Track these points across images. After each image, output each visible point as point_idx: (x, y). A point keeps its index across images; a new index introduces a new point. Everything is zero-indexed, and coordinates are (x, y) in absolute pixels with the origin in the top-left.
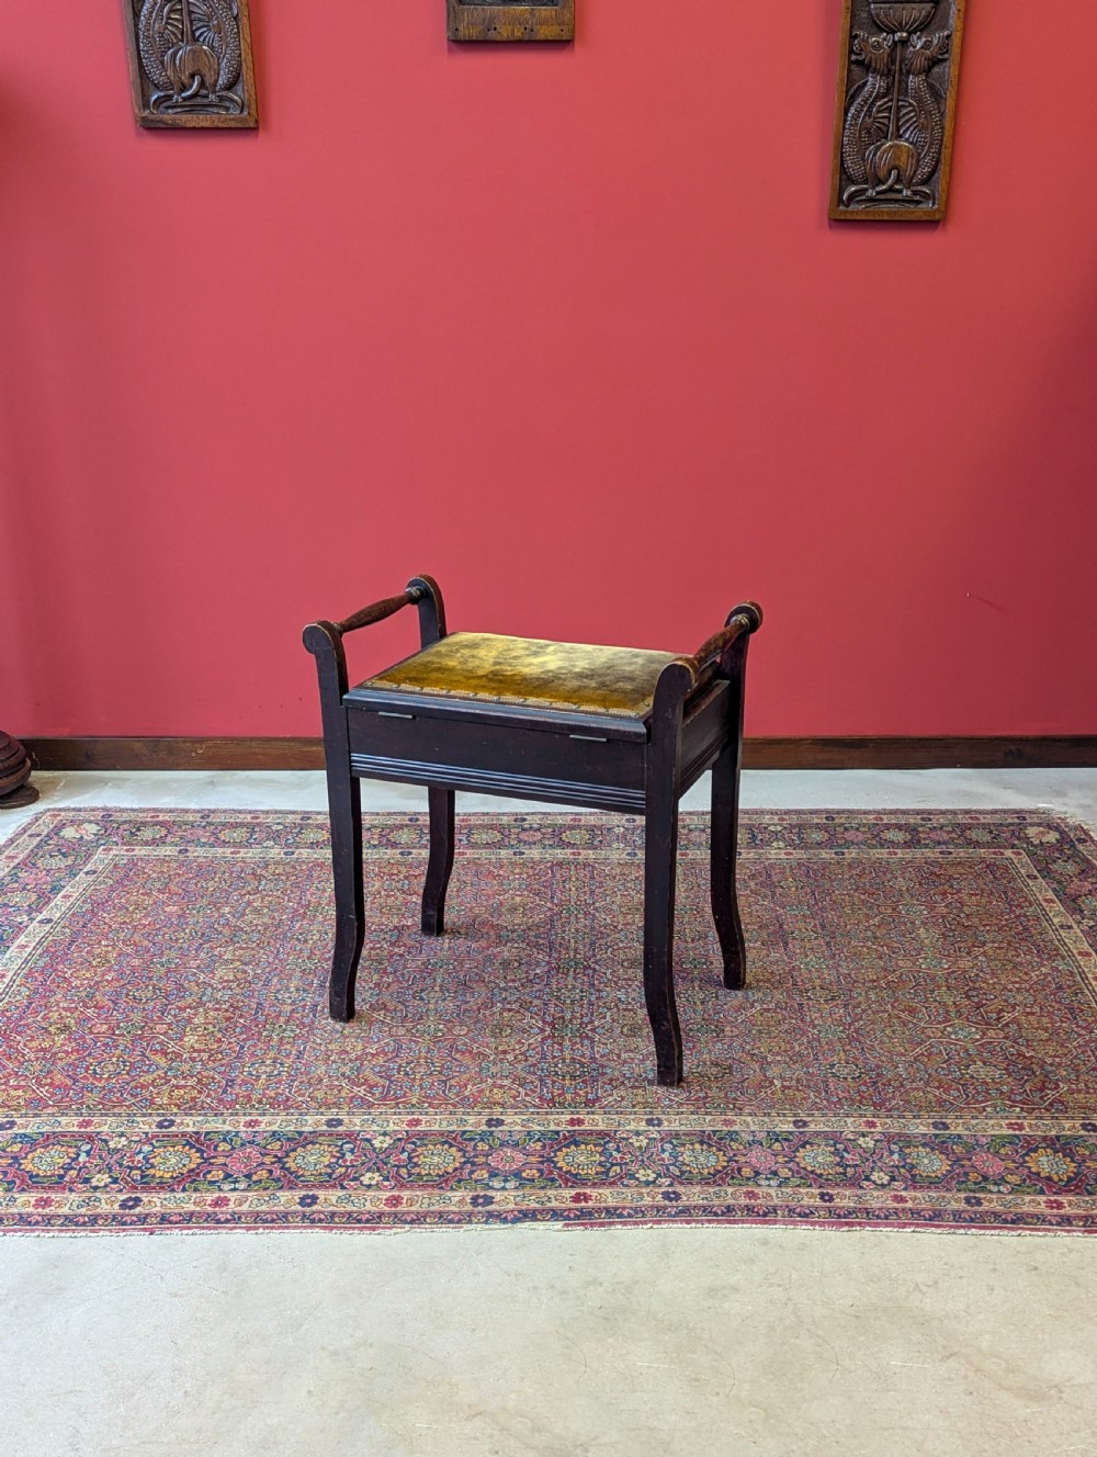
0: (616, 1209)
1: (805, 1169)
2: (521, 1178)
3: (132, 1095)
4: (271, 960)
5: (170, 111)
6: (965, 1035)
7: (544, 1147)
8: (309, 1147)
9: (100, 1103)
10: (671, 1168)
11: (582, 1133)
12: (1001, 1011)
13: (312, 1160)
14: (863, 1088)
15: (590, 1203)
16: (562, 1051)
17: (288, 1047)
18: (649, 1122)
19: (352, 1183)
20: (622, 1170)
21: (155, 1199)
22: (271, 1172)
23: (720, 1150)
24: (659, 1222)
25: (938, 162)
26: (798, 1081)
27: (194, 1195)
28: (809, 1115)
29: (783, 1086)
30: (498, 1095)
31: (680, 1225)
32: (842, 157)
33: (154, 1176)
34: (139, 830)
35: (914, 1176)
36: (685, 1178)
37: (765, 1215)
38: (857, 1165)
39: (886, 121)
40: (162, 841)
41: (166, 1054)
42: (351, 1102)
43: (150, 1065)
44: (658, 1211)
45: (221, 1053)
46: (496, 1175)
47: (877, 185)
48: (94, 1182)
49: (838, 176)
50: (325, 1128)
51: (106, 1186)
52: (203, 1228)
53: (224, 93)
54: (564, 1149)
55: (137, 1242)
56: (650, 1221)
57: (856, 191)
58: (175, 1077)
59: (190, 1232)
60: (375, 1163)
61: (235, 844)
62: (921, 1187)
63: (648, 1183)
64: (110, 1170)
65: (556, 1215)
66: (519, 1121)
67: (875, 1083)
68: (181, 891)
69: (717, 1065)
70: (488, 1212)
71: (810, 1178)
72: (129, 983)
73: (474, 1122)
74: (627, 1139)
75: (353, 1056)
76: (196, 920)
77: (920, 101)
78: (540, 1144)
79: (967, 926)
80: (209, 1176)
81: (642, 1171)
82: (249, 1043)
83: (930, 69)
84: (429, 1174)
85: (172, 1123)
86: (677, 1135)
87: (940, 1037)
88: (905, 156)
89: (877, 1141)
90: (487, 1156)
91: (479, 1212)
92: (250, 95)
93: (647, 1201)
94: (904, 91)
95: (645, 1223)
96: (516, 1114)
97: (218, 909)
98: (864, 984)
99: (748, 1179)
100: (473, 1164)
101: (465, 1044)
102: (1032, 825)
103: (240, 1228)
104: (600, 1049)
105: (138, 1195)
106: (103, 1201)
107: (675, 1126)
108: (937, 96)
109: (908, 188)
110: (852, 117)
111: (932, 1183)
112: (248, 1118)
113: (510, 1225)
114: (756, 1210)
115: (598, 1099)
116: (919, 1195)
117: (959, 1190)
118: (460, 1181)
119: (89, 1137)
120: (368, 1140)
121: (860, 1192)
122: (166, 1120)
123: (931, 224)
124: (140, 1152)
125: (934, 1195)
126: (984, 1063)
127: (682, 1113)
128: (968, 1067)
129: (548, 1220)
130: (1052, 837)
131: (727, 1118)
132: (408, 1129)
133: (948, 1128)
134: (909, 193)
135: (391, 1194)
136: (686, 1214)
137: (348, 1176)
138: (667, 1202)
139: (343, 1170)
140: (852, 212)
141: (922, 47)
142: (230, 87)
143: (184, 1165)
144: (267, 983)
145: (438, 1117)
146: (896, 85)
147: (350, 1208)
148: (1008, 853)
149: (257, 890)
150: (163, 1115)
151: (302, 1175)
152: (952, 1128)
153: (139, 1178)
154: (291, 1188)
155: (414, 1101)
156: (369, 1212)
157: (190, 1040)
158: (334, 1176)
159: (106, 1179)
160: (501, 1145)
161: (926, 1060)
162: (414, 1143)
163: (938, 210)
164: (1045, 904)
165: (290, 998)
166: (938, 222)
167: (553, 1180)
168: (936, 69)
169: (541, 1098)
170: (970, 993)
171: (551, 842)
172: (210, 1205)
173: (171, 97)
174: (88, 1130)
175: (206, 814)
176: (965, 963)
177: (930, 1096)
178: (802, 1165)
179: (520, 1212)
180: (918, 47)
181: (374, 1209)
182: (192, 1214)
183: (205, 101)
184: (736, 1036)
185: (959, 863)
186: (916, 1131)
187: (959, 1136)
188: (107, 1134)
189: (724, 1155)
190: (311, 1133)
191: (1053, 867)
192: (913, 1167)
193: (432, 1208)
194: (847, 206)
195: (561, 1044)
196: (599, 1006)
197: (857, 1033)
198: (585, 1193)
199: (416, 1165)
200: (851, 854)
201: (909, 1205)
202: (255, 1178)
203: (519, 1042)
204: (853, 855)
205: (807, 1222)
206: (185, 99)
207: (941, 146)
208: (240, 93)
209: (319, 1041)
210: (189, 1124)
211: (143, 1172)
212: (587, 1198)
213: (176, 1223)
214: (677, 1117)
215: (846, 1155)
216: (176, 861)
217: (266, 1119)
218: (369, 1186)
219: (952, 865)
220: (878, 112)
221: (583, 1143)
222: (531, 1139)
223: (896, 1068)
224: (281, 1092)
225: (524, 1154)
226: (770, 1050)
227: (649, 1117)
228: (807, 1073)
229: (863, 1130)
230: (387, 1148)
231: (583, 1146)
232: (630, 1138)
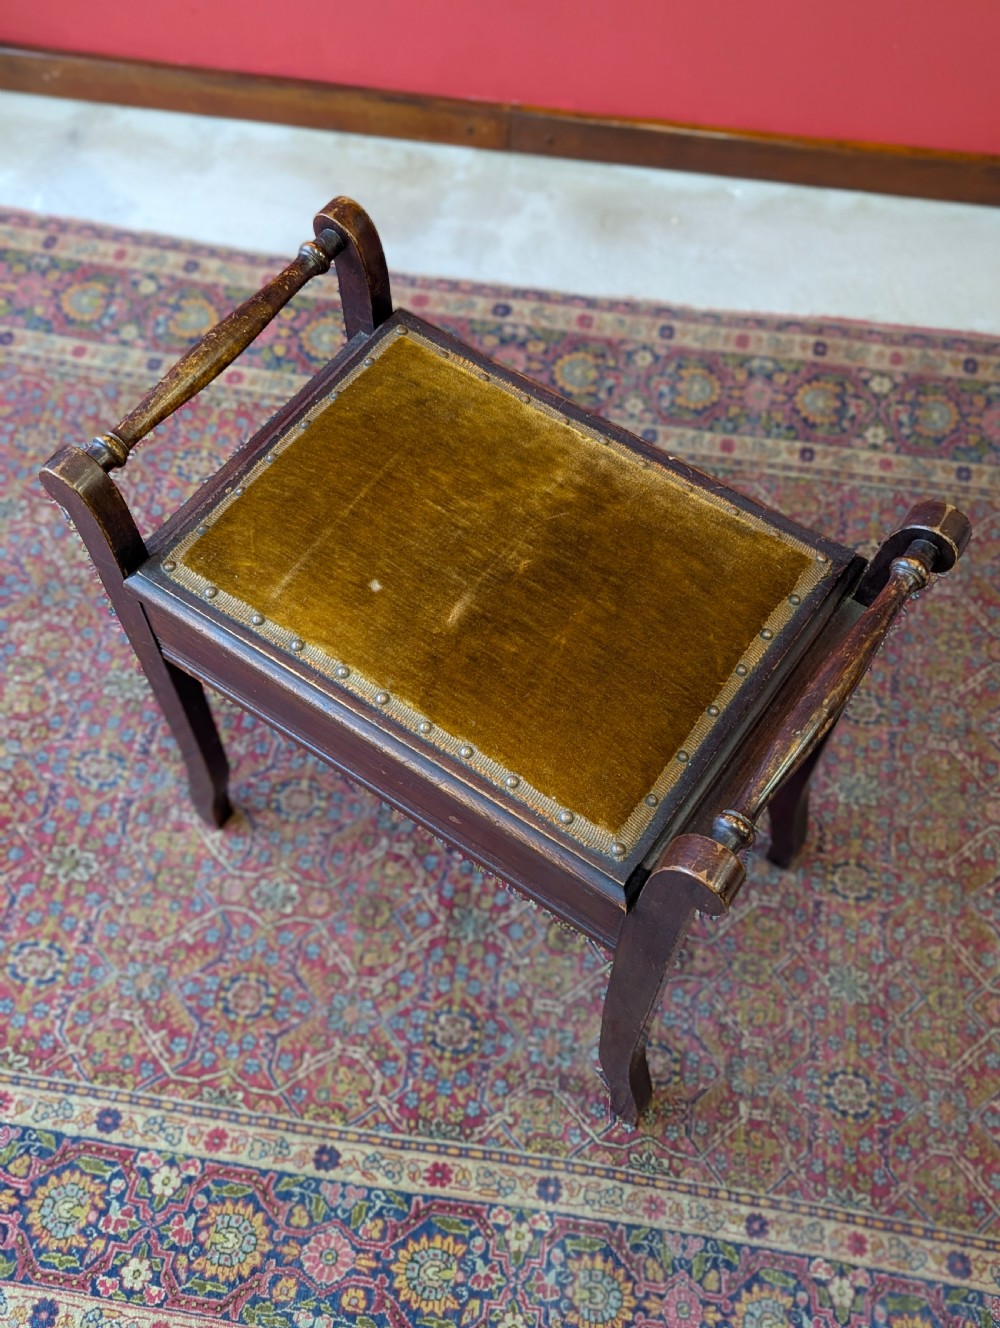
2: (339, 1310)
4: (86, 666)
7: (384, 1232)
8: (66, 1174)
10: (552, 1312)
11: (450, 1205)
13: (64, 1211)
14: (866, 1145)
16: (452, 980)
17: (76, 908)
18: (543, 1188)
19: (108, 1282)
20: (481, 1312)
22: (5, 1232)
23: (629, 1278)
26: (774, 1111)
28: (775, 1205)
29: (750, 1120)
30: (344, 1086)
42: (139, 1068)
46: (306, 1296)
50: (94, 1131)
54: (410, 1244)
60: (147, 1236)
61: (81, 328)
66: (360, 1158)
67: (886, 1133)
73: (298, 1151)
74: (504, 1229)
75: (161, 947)
78: (380, 1223)
81: (509, 1316)
82: (22, 891)
84: (216, 1277)
86: (575, 1228)
90: (302, 1243)
96: (360, 1139)
97: (34, 511)
98: (923, 860)
100: (280, 1260)
101: (319, 942)
104: (508, 982)
107: (577, 1205)
115: (478, 1120)
118: (254, 1302)
120: (147, 1174)
127: (593, 1170)
131: (655, 1194)
132: (206, 1154)
133: (967, 1273)
135: (157, 1318)
137: (106, 1262)
139: (102, 1245)
145: (251, 1130)
151: (46, 1249)
152: (975, 1274)
154: (26, 1281)
155: (225, 1083)
158: (87, 1258)
160: (327, 1218)
162: (207, 1192)
165: (96, 776)
167: (382, 1321)
169: (401, 1103)
177: (960, 1183)
186: (920, 1272)
187: (981, 1296)
189: (633, 1293)
190: (73, 1140)
195: (453, 960)
197: (886, 993)
199: (202, 1251)
203: (396, 948)
204: (984, 483)
209: (119, 899)
214: (584, 1181)
215: (805, 1319)
217: (19, 1093)
218: (130, 1293)
221: (440, 1231)
222: (369, 1209)
223: (926, 1098)
224: (48, 1026)
225: (354, 1248)
226: (750, 1021)
227: (544, 1174)
228: (792, 1091)
229: (844, 1259)
230: (170, 1200)
231: (438, 1239)
232: (508, 1227)
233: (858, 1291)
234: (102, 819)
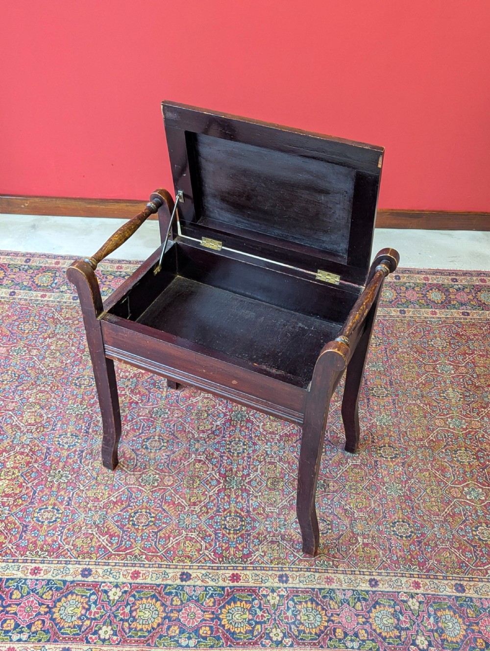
1: (375, 631)
2: (199, 636)
4: (58, 404)
6: (475, 494)
7: (215, 603)
8: (70, 596)
10: (292, 627)
11: (242, 589)
13: (70, 611)
14: (413, 547)
16: (230, 504)
17: (63, 493)
18: (281, 579)
19: (93, 637)
20: (262, 629)
22: (44, 623)
23: (323, 609)
26: (373, 538)
28: (380, 574)
29: (363, 543)
30: (189, 548)
35: (443, 640)
36: (301, 638)
38: (407, 628)
42: (98, 551)
45: (21, 498)
46: (184, 632)
50: (80, 578)
54: (227, 606)
60: (109, 617)
61: (44, 288)
63: (278, 643)
66: (200, 575)
67: (420, 542)
68: (8, 332)
71: (379, 641)
73: (172, 576)
74: (266, 596)
75: (102, 504)
76: (16, 362)
78: (212, 600)
79: (478, 387)
80: (5, 625)
81: (274, 630)
82: (39, 489)
84: (142, 629)
86: (297, 592)
87: (460, 498)
90: (179, 611)
96: (199, 568)
97: (30, 351)
98: (415, 442)
99: (340, 640)
100: (170, 619)
101: (171, 495)
104: (254, 503)
107: (296, 584)
111: (454, 649)
112: (33, 566)
115: (249, 555)
118: (160, 637)
120: (106, 592)
127: (301, 569)
128: (477, 528)
131: (328, 576)
132: (131, 581)
133: (464, 591)
135: (117, 649)
137: (91, 629)
139: (89, 622)
144: (54, 428)
145: (150, 570)
149: (54, 335)
151: (63, 627)
152: (467, 591)
154: (55, 641)
155: (137, 552)
158: (83, 629)
160: (188, 600)
161: (451, 520)
162: (134, 596)
165: (67, 443)
167: (219, 638)
169: (215, 552)
170: (480, 454)
175: (29, 257)
176: (476, 424)
177: (454, 557)
178: (374, 627)
184: (336, 491)
185: (474, 324)
186: (444, 593)
187: (471, 599)
190: (71, 582)
192: (442, 631)
195: (229, 497)
196: (254, 459)
197: (410, 491)
199: (135, 620)
200: (409, 312)
202: (33, 628)
203: (204, 494)
204: (411, 314)
209: (82, 488)
214: (298, 574)
215: (401, 616)
216: (7, 303)
217: (44, 567)
218: (104, 640)
219: (469, 326)
221: (239, 600)
222: (207, 594)
223: (433, 527)
224: (55, 539)
225: (202, 611)
226: (357, 507)
227: (281, 573)
228: (378, 530)
229: (412, 591)
230: (117, 601)
231: (239, 603)
232: (268, 595)
233: (420, 603)
234: (71, 458)
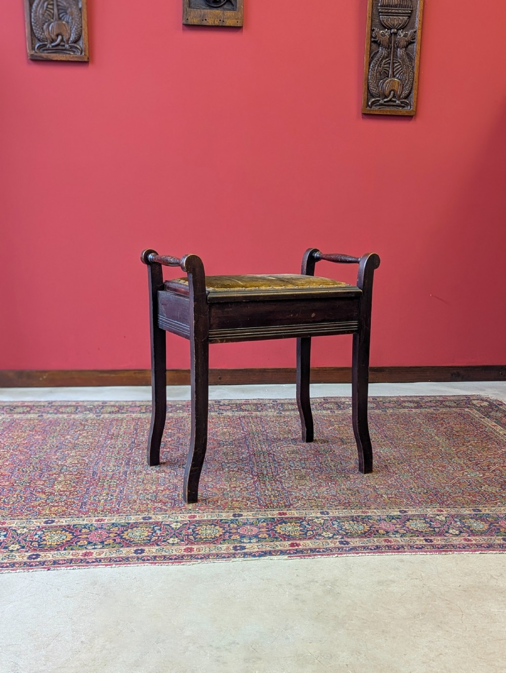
0: (315, 549)
1: (412, 529)
2: (259, 538)
3: (27, 510)
4: (97, 455)
5: (45, 51)
6: (474, 475)
7: (268, 524)
8: (135, 529)
9: (9, 514)
10: (340, 531)
11: (290, 518)
12: (488, 466)
13: (138, 534)
14: (430, 497)
15: (300, 547)
16: (266, 486)
17: (114, 488)
18: (322, 513)
19: (163, 543)
20: (313, 533)
21: (49, 554)
22: (115, 540)
23: (364, 523)
24: (341, 554)
25: (412, 88)
26: (395, 495)
27: (71, 552)
28: (407, 508)
29: (388, 497)
30: (236, 504)
31: (353, 555)
32: (368, 85)
33: (46, 544)
34: (15, 408)
35: (472, 531)
36: (348, 535)
37: (399, 549)
38: (439, 527)
39: (388, 69)
40: (29, 412)
41: (45, 493)
42: (155, 510)
43: (37, 498)
44: (339, 549)
45: (76, 492)
46: (244, 537)
47: (384, 98)
48: (11, 548)
49: (366, 93)
50: (142, 521)
51: (18, 550)
52: (79, 566)
53: (73, 45)
54: (279, 525)
55: (40, 574)
56: (336, 554)
57: (375, 101)
58: (52, 502)
59: (72, 568)
60: (174, 534)
61: (68, 413)
62: (477, 535)
63: (330, 538)
64: (19, 543)
65: (282, 553)
66: (251, 515)
67: (436, 495)
68: (42, 430)
69: (350, 490)
70: (244, 553)
71: (418, 533)
72: (19, 465)
73: (225, 515)
74: (313, 520)
75: (151, 491)
76: (52, 441)
77: (403, 60)
78: (265, 523)
79: (458, 435)
80: (79, 543)
81: (324, 533)
82: (91, 487)
83: (407, 46)
84: (206, 538)
85: (53, 521)
86: (339, 518)
87: (462, 476)
88: (397, 85)
89: (446, 517)
90: (237, 529)
91: (239, 553)
92: (86, 46)
93: (332, 545)
94: (395, 55)
95: (334, 554)
96: (248, 511)
97: (64, 437)
98: (415, 457)
99: (383, 534)
100: (230, 533)
101: (212, 485)
102: (474, 400)
103: (101, 565)
104: (286, 485)
105: (38, 553)
106: (17, 556)
107: (337, 514)
108: (411, 59)
109: (399, 100)
110: (373, 66)
111: (482, 533)
112: (97, 518)
113: (258, 558)
114: (392, 547)
115: (291, 505)
116: (478, 538)
117: (497, 536)
118: (224, 540)
119: (5, 529)
120: (168, 525)
121: (446, 538)
122: (49, 520)
123: (409, 117)
124: (36, 534)
125: (485, 538)
126: (489, 485)
127: (339, 509)
128: (481, 487)
129: (279, 555)
130: (486, 404)
131: (363, 510)
132: (189, 519)
133: (481, 511)
134: (399, 102)
135: (186, 547)
136: (354, 550)
137: (161, 540)
138: (342, 545)
139: (157, 538)
140: (373, 110)
141: (404, 36)
142: (76, 42)
143: (63, 539)
144: (97, 464)
145: (205, 514)
146: (392, 53)
147: (164, 553)
148: (467, 410)
149: (84, 430)
150: (47, 518)
151: (133, 541)
152: (483, 511)
153: (37, 546)
154: (128, 547)
155: (190, 508)
156: (176, 555)
157: (58, 487)
158: (152, 540)
159: (17, 546)
160: (244, 525)
161: (459, 485)
162: (194, 525)
163: (412, 110)
164: (493, 427)
166: (412, 116)
167: (277, 538)
168: (410, 47)
169: (260, 505)
170: (471, 459)
171: (236, 409)
172: (82, 556)
173: (46, 45)
174: (4, 526)
175: (50, 403)
176: (463, 448)
177: (467, 499)
178: (410, 528)
179: (262, 552)
180: (402, 36)
181: (178, 554)
182: (72, 560)
183: (63, 48)
184: (357, 478)
185: (445, 413)
186: (465, 513)
187: (488, 514)
188: (15, 527)
189: (367, 525)
190: (134, 523)
191: (491, 414)
192: (469, 527)
193: (211, 552)
194: (371, 108)
195: (264, 483)
196: (280, 469)
197: (419, 475)
198: (296, 543)
199: (198, 534)
200: (390, 411)
201: (474, 542)
202: (106, 543)
203: (242, 483)
204: (391, 411)
205: (422, 551)
206: (53, 47)
207: (413, 81)
208: (81, 45)
209: (130, 486)
210: (64, 522)
211: (39, 543)
212: (298, 545)
213: (63, 564)
214: (336, 511)
215: (432, 523)
216: (37, 420)
217: (107, 518)
218: (173, 544)
219: (442, 414)
220: (384, 65)
221: (289, 522)
222: (259, 522)
223: (445, 488)
224: (113, 507)
225: (257, 528)
226: (377, 484)
228: (399, 492)
229: (437, 513)
230: (180, 528)
234: (116, 475)
